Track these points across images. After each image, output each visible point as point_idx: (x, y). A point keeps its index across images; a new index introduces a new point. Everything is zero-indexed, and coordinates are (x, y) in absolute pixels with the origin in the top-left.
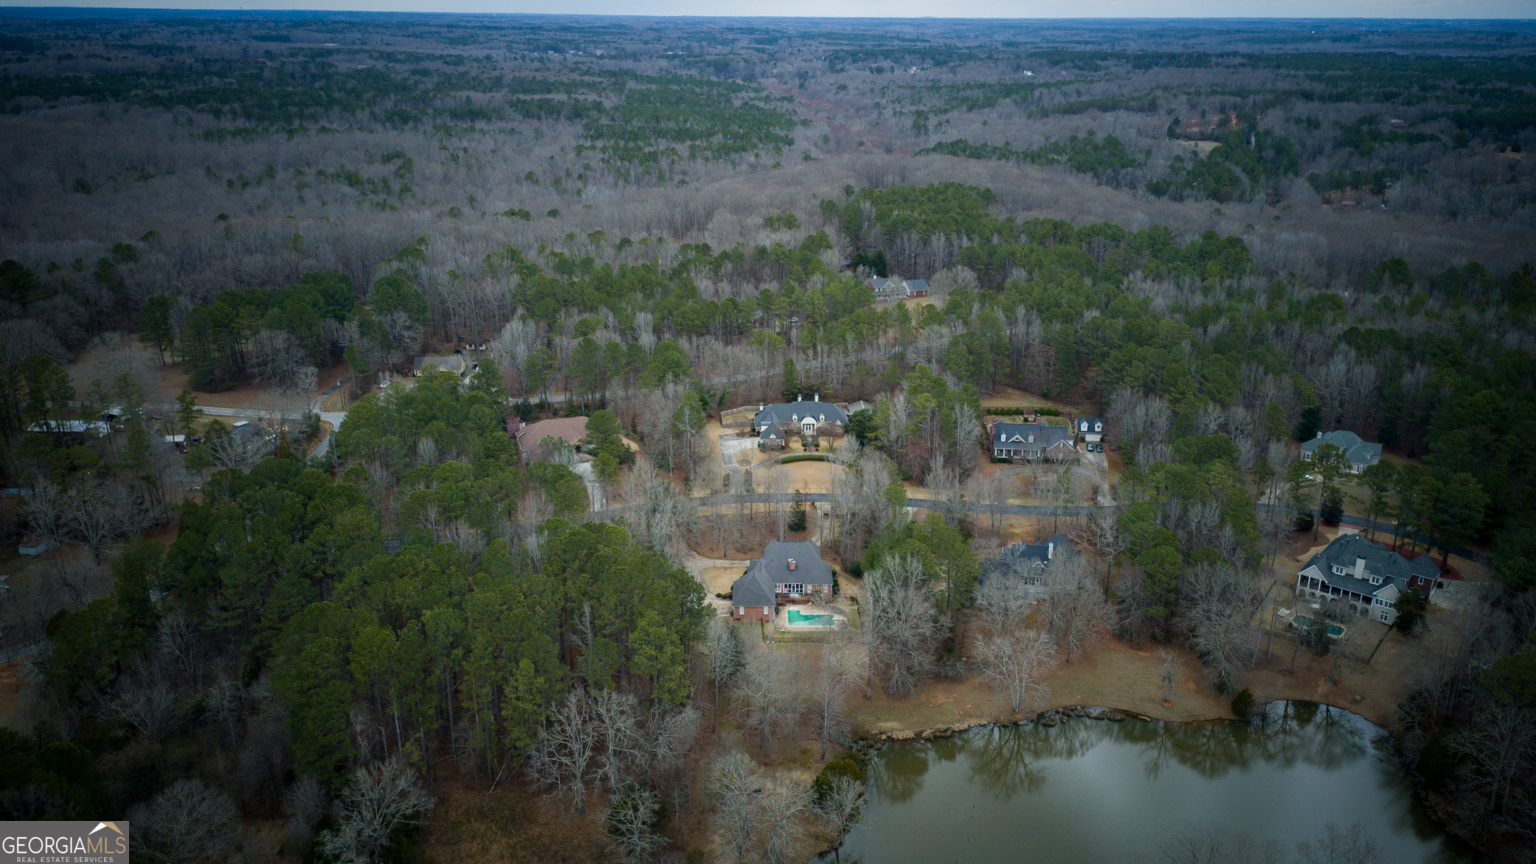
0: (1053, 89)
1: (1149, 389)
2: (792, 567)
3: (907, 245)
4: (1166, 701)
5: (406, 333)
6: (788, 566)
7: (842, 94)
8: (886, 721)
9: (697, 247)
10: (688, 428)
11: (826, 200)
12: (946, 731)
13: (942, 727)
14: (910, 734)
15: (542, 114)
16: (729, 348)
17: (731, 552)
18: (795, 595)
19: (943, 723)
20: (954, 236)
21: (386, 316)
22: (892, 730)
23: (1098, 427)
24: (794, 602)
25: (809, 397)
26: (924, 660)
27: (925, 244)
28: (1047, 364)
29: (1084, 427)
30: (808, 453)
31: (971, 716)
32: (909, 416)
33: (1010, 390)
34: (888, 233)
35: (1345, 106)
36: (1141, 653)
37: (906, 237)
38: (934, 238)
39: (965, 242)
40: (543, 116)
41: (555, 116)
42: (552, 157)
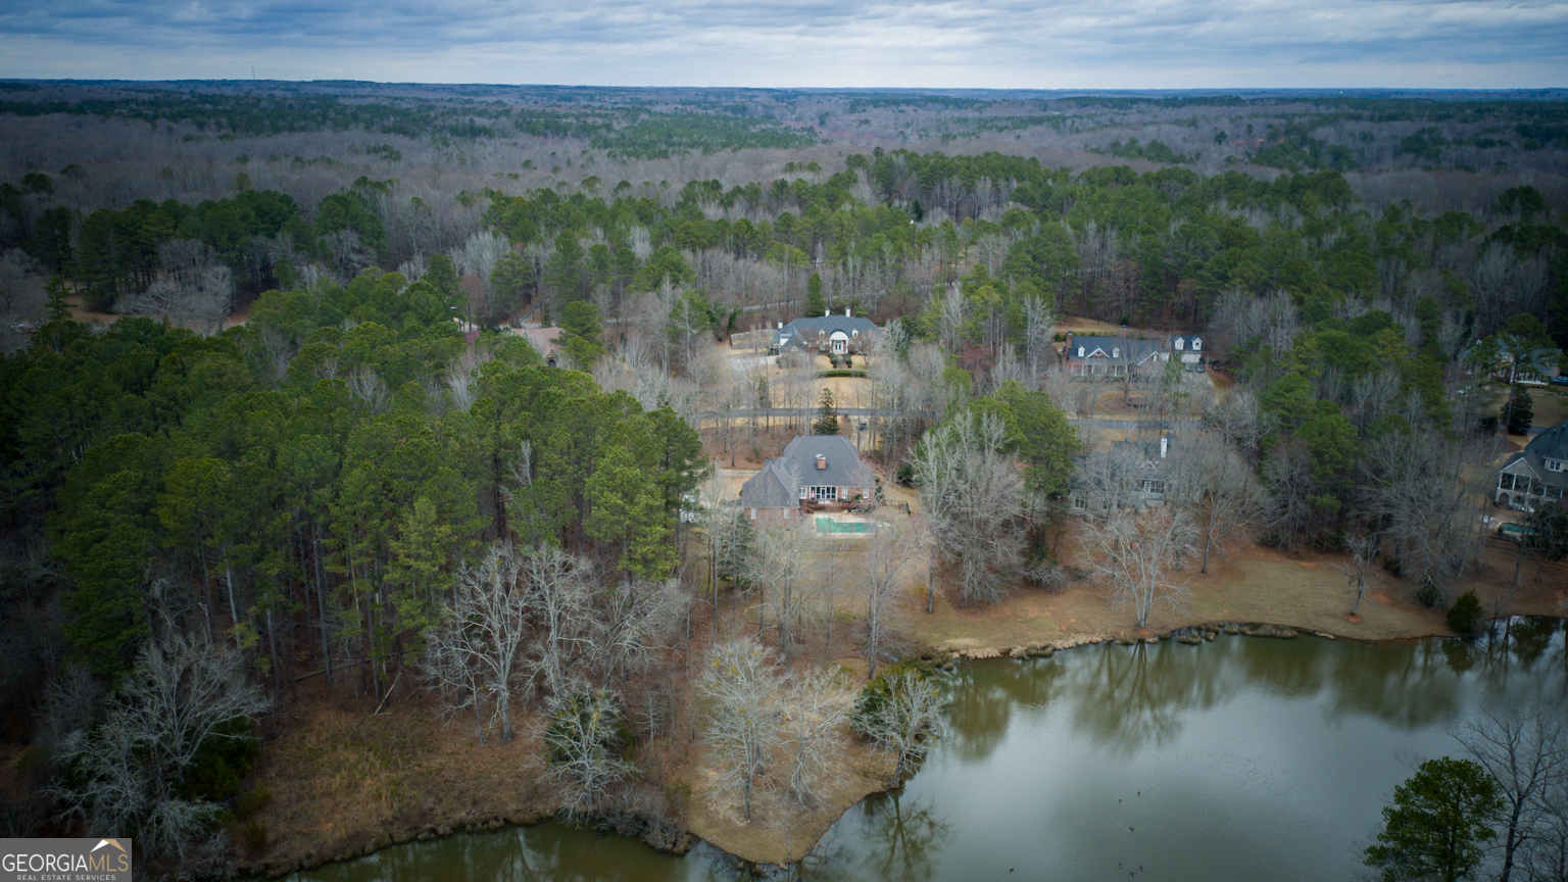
0: (1085, 120)
1: (1262, 290)
2: (822, 465)
3: (947, 192)
4: (1352, 614)
5: (355, 257)
6: (816, 465)
7: (864, 127)
8: (957, 637)
9: (706, 184)
10: (689, 327)
11: (854, 154)
12: (1044, 648)
13: (1039, 645)
14: (994, 652)
15: (548, 132)
16: (741, 262)
17: (741, 462)
18: (824, 502)
19: (1039, 640)
20: (1002, 183)
21: (331, 235)
22: (967, 648)
23: (1197, 344)
24: (822, 509)
25: (838, 310)
26: (1009, 551)
27: (969, 192)
28: (1127, 280)
29: (1179, 344)
30: (837, 369)
31: (1077, 632)
32: (965, 313)
33: (1080, 319)
34: (926, 180)
35: (1398, 124)
36: (1302, 563)
37: (946, 184)
38: (980, 185)
39: (1015, 184)
40: (550, 135)
41: (562, 134)
42: (553, 154)
